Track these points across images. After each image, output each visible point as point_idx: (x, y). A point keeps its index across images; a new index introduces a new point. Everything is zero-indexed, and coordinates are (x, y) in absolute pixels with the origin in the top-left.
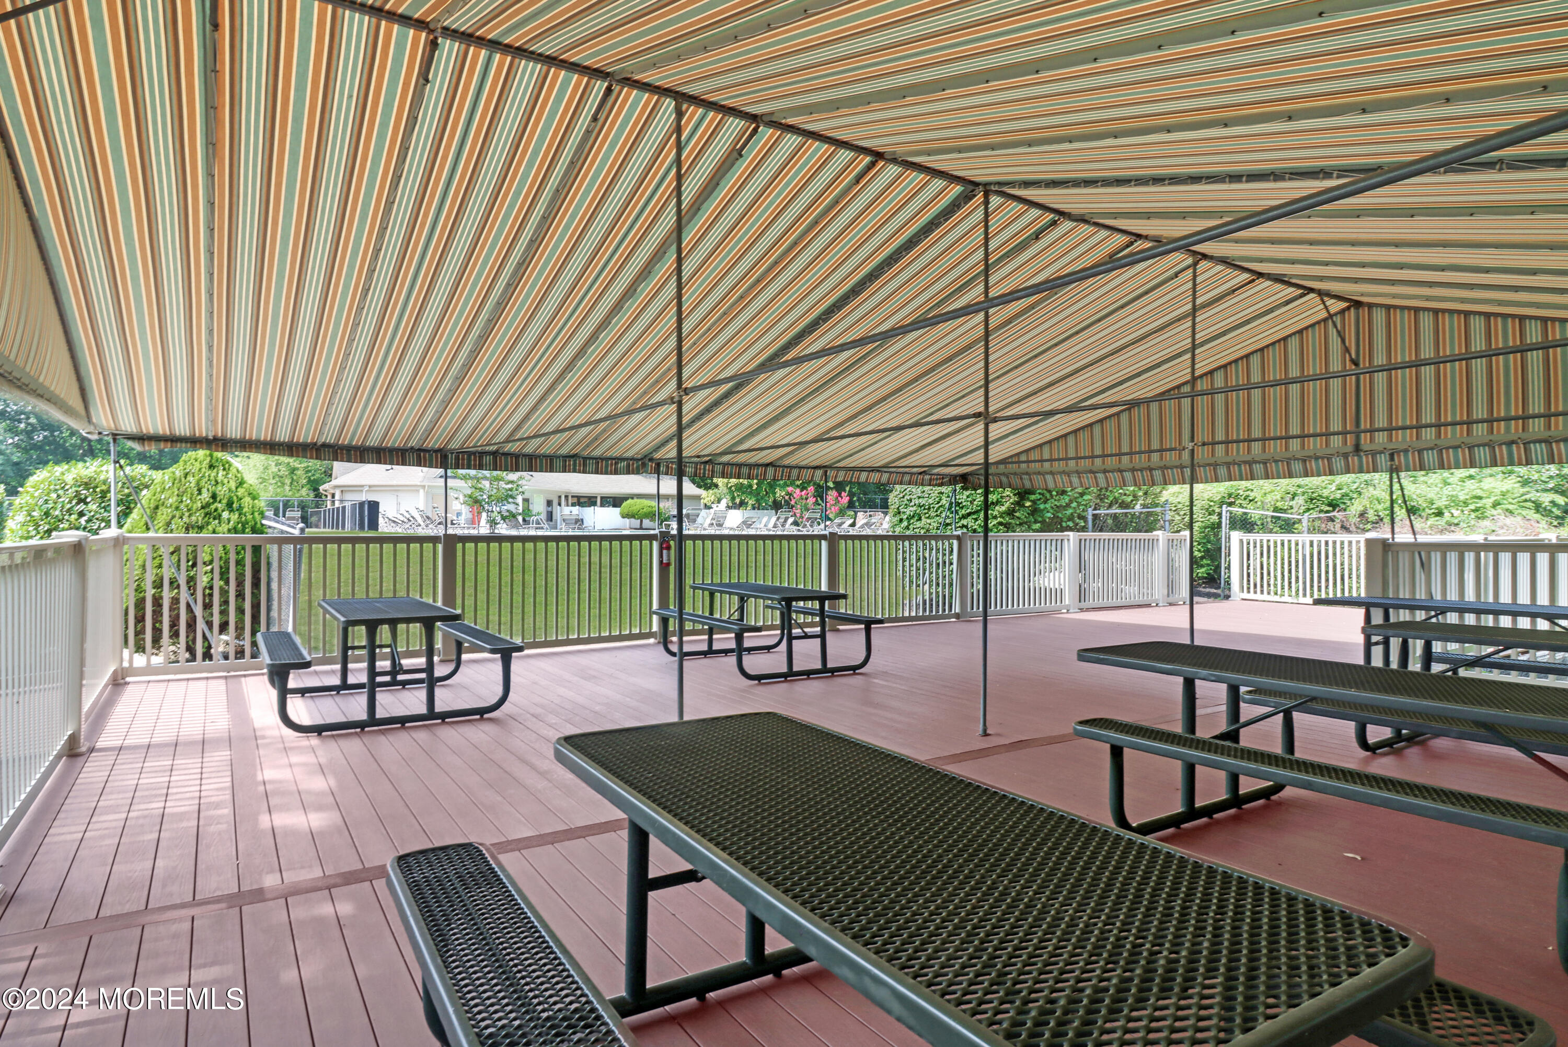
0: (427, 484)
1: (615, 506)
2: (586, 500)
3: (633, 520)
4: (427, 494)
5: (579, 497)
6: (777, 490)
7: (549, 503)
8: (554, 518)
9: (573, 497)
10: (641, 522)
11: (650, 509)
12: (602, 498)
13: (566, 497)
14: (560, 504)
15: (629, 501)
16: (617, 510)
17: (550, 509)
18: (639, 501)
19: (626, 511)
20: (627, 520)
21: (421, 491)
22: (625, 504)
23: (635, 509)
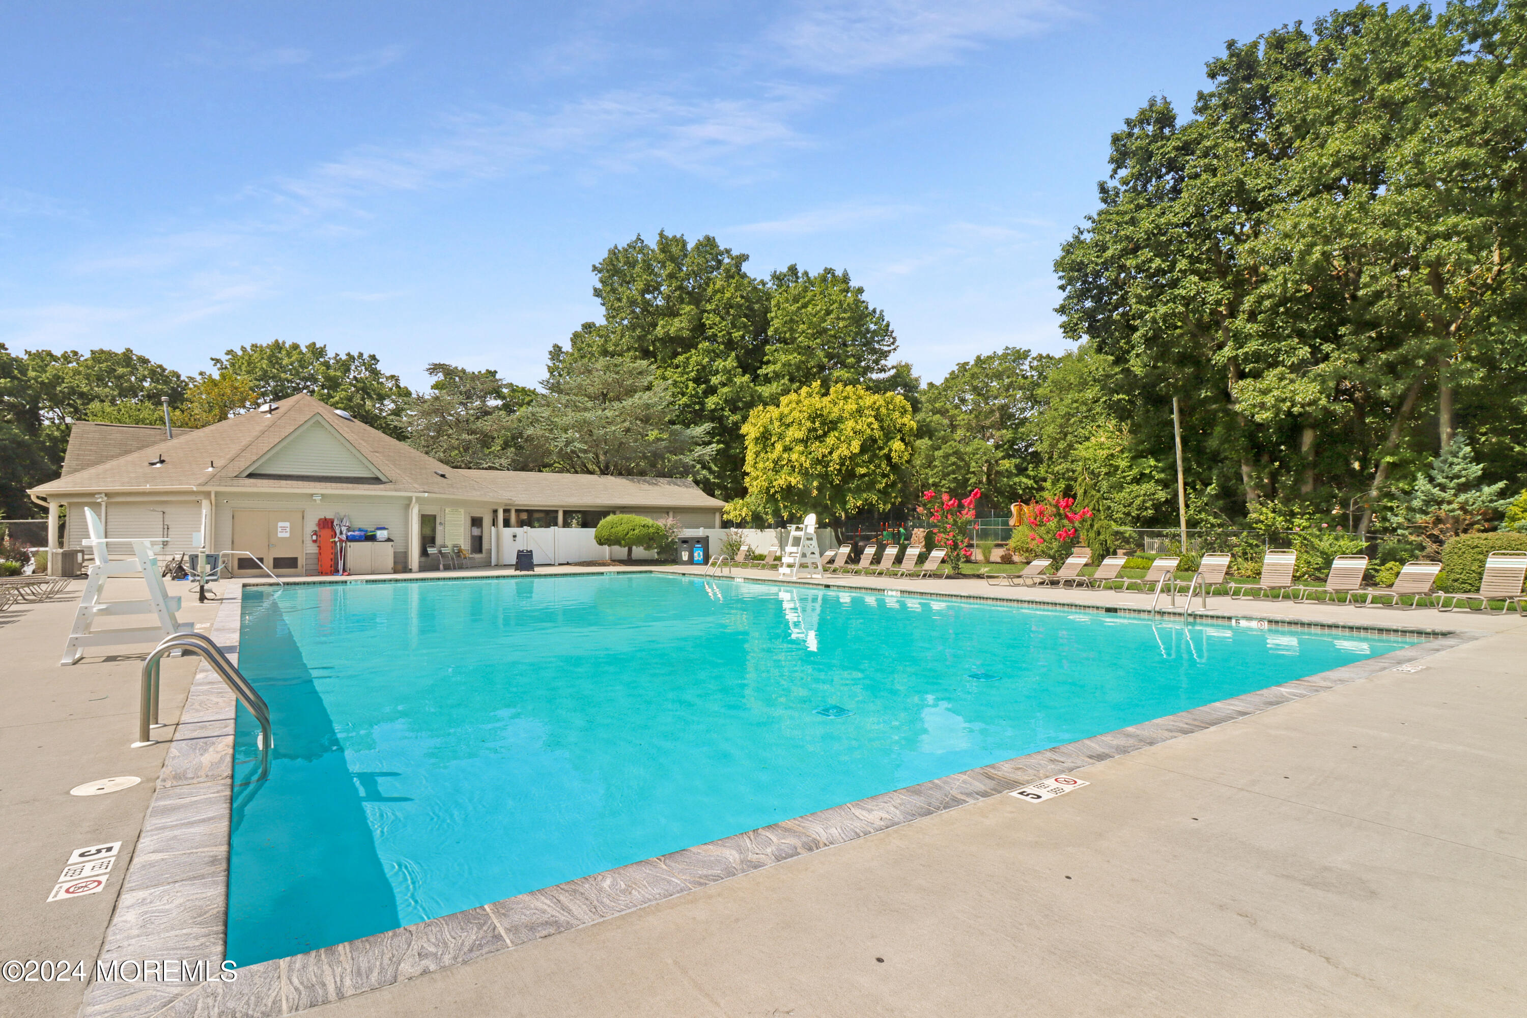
0: (213, 489)
1: (584, 525)
2: (542, 515)
3: (616, 548)
4: (217, 508)
5: (530, 512)
6: (849, 497)
7: (476, 522)
8: (485, 546)
9: (517, 511)
10: (630, 551)
11: (645, 530)
12: (565, 512)
13: (507, 511)
14: (494, 523)
15: (610, 518)
16: (591, 532)
17: (476, 532)
18: (626, 517)
19: (605, 533)
20: (606, 548)
21: (205, 503)
22: (603, 522)
23: (620, 530)
